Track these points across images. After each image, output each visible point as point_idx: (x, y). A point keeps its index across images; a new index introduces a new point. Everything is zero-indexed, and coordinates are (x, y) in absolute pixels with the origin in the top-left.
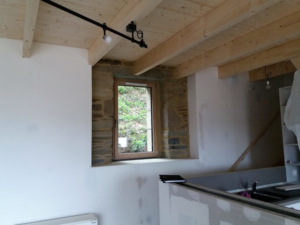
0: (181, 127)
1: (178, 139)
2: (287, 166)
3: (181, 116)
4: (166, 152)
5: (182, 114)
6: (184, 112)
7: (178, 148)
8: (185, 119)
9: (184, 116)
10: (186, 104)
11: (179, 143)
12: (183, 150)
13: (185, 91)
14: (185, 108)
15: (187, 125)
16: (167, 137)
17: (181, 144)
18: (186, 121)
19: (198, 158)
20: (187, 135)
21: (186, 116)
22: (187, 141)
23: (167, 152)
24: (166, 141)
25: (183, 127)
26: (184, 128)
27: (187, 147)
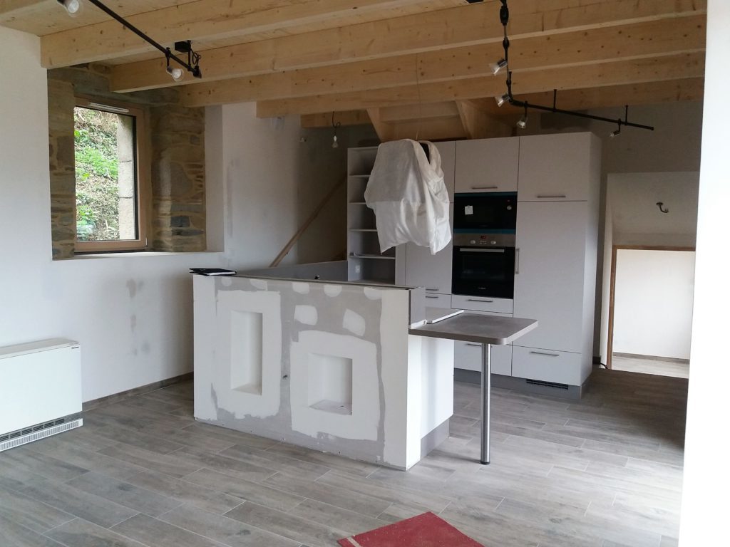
0: (193, 198)
1: (187, 217)
2: (349, 259)
3: (192, 177)
4: (165, 241)
5: (194, 173)
6: (198, 170)
7: (187, 234)
8: (200, 183)
9: (198, 177)
10: (203, 155)
11: (189, 225)
12: (194, 237)
13: (201, 131)
14: (199, 163)
15: (203, 195)
16: (169, 213)
17: (192, 227)
18: (201, 186)
19: (223, 251)
20: (202, 212)
21: (201, 177)
22: (202, 222)
23: (167, 240)
24: (167, 221)
25: (195, 198)
26: (197, 199)
27: (202, 233)
